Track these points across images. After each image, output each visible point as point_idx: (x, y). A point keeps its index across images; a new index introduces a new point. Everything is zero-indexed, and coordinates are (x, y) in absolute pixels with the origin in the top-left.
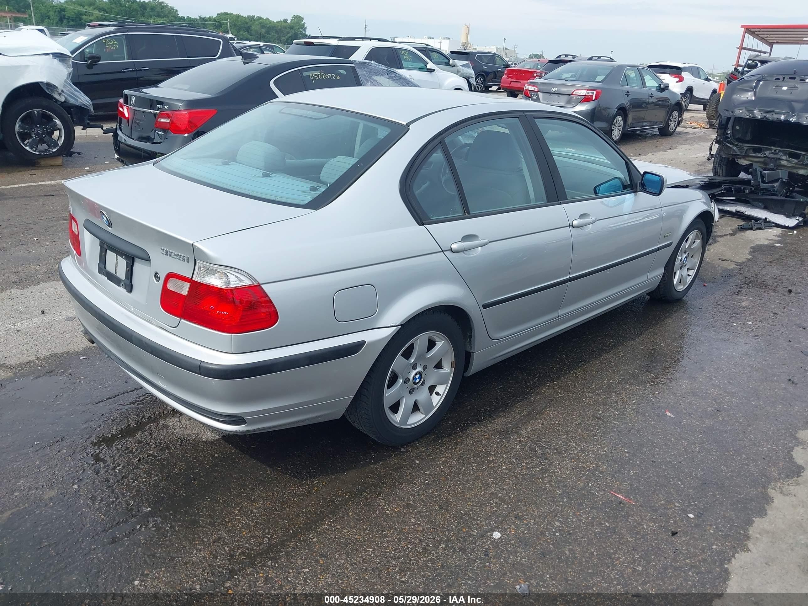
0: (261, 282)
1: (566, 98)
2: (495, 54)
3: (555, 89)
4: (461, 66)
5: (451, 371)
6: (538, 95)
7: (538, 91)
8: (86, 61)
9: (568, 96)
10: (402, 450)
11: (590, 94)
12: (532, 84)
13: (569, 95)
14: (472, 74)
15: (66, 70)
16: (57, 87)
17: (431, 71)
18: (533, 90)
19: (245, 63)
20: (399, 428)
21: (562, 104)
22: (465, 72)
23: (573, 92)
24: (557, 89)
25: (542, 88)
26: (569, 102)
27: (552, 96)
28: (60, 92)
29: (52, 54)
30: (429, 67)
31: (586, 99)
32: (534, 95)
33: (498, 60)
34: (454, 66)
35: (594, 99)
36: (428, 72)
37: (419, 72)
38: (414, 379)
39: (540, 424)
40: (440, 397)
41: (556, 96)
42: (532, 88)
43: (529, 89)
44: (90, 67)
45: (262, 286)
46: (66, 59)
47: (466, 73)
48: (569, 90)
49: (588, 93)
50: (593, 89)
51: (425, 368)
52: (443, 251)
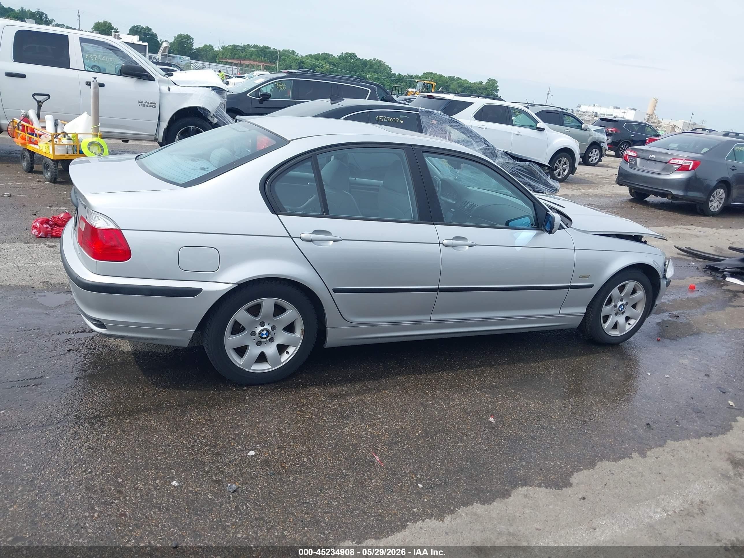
0: (121, 228)
1: (662, 165)
2: (646, 124)
3: (652, 156)
4: (595, 131)
5: (301, 336)
6: (636, 160)
7: (636, 157)
8: (259, 97)
9: (664, 163)
10: (245, 388)
11: (687, 164)
12: (633, 150)
13: (666, 163)
14: (604, 139)
15: (219, 100)
16: (210, 112)
17: (541, 130)
18: (633, 155)
19: (332, 104)
20: (241, 369)
21: (657, 171)
22: (597, 136)
23: (671, 160)
24: (654, 156)
25: (641, 154)
26: (664, 169)
27: (649, 162)
28: (212, 115)
29: (212, 87)
30: (538, 126)
31: (683, 168)
32: (632, 160)
33: (648, 129)
34: (586, 130)
35: (690, 168)
36: (538, 130)
37: (529, 130)
38: (260, 333)
39: (368, 398)
40: (288, 356)
41: (653, 163)
42: (632, 154)
43: (629, 154)
44: (261, 102)
45: (122, 231)
46: (222, 92)
47: (598, 138)
48: (667, 158)
49: (685, 163)
50: (690, 160)
51: (274, 328)
52: (291, 237)
